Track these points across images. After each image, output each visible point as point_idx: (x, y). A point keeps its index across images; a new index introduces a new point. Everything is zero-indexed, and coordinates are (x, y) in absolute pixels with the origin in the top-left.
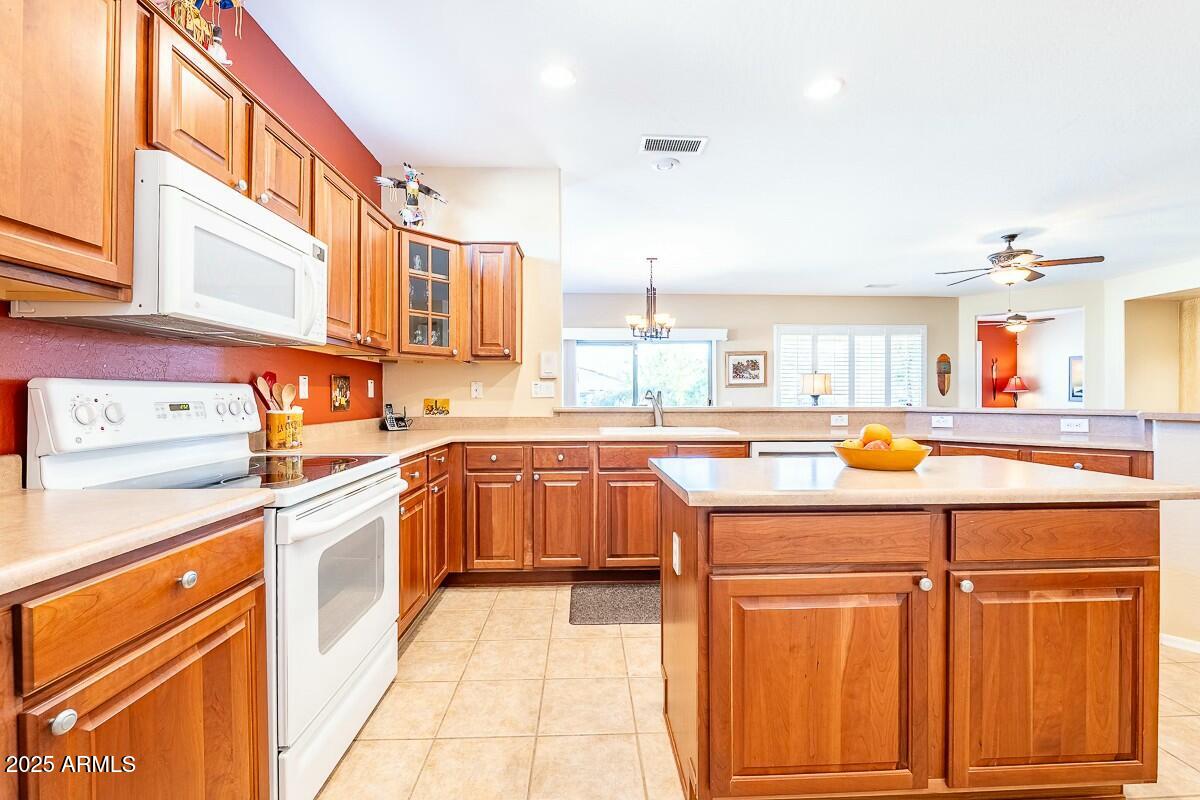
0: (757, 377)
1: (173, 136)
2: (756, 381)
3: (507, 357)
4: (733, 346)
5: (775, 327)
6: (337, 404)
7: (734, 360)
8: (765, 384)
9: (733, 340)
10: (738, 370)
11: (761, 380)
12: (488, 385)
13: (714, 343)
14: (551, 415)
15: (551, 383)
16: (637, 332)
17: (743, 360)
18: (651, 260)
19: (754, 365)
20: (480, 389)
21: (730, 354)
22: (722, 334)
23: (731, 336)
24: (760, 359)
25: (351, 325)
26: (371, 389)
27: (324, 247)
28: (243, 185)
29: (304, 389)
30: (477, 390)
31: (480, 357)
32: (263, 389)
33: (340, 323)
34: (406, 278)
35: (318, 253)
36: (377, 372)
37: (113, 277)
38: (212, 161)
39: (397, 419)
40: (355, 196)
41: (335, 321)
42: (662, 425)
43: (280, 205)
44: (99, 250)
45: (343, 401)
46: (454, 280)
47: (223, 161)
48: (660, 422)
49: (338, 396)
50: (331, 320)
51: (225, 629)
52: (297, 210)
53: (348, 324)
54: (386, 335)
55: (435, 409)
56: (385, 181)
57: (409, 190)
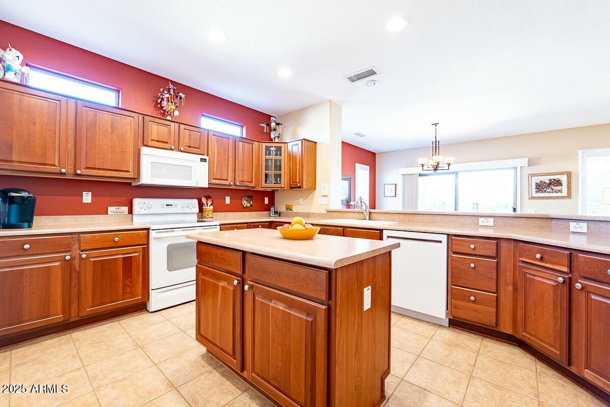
0: (560, 191)
1: (150, 142)
2: (559, 194)
3: (300, 187)
4: (535, 170)
5: (580, 152)
6: (245, 206)
7: (538, 179)
8: (569, 196)
9: (534, 165)
10: (540, 187)
11: (565, 193)
12: (305, 199)
13: (519, 169)
14: (326, 212)
15: (326, 198)
16: (425, 168)
17: (546, 179)
18: (436, 124)
19: (558, 183)
20: (302, 201)
21: (533, 175)
22: (524, 162)
23: (531, 163)
24: (564, 179)
25: (229, 179)
26: (266, 201)
27: (207, 158)
28: (173, 147)
29: (228, 200)
30: (301, 201)
31: (292, 188)
32: (204, 200)
33: (222, 179)
34: (264, 160)
35: (203, 160)
36: (271, 194)
37: (132, 177)
38: (163, 144)
39: (275, 212)
40: (231, 137)
41: (219, 179)
42: (370, 219)
43: (190, 149)
44: (129, 171)
45: (248, 205)
46: (283, 158)
47: (167, 143)
48: (367, 217)
49: (245, 203)
50: (216, 179)
51: (131, 253)
52: (199, 148)
53: (227, 180)
54: (252, 182)
55: (289, 208)
56: (263, 125)
57: (272, 126)
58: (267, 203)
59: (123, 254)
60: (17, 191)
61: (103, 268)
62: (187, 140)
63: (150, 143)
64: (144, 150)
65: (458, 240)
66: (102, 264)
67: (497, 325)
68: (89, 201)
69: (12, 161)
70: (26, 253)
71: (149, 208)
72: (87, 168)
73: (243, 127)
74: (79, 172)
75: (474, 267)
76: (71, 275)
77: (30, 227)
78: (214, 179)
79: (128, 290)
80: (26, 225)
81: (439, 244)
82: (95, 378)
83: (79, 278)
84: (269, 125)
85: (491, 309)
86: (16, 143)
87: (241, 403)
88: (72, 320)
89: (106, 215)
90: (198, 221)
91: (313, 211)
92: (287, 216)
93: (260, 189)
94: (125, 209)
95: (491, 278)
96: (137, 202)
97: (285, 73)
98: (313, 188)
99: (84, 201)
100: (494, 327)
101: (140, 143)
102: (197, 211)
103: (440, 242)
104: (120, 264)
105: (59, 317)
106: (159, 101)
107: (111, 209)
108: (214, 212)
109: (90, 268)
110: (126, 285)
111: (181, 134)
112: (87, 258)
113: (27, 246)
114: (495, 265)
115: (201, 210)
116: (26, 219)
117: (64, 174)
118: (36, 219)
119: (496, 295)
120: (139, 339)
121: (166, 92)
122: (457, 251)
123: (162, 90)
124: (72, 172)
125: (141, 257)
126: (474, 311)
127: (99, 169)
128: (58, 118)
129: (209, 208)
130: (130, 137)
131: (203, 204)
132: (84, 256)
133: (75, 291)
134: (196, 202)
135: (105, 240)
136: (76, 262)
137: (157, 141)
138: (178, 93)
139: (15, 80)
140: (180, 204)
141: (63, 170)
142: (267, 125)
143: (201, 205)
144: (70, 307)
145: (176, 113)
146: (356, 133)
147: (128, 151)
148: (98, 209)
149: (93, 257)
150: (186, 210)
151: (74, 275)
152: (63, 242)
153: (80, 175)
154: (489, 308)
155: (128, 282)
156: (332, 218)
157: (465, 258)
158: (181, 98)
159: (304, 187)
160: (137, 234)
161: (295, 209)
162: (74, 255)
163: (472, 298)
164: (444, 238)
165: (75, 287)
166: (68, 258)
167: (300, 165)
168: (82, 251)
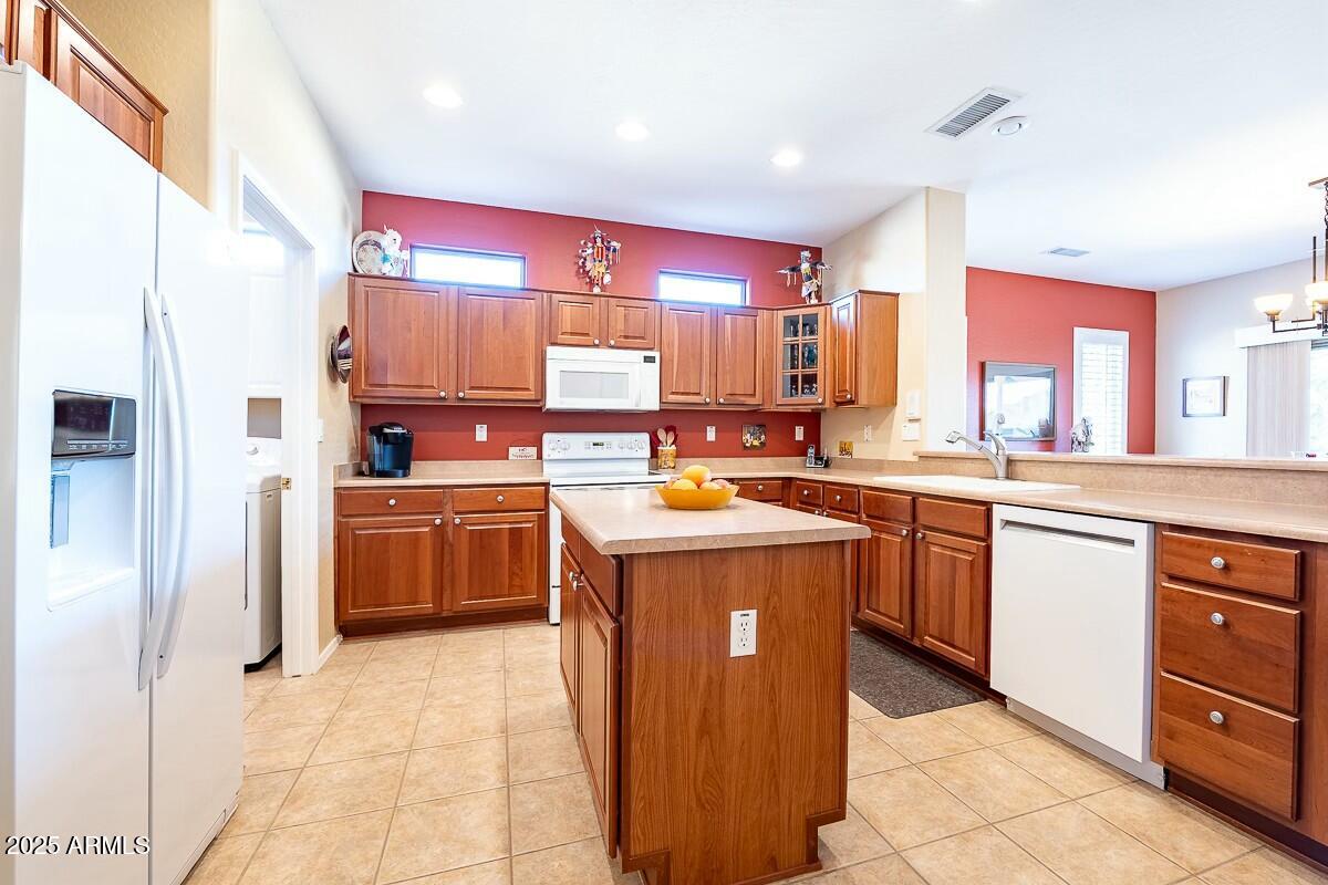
1: (559, 336)
3: (852, 402)
6: (749, 445)
12: (874, 429)
14: (915, 459)
15: (917, 424)
20: (870, 433)
25: (703, 392)
26: (799, 433)
27: (656, 354)
28: (597, 342)
29: (711, 435)
30: (868, 432)
31: (839, 404)
32: (661, 435)
33: (688, 394)
34: (780, 347)
35: (649, 360)
36: (812, 420)
37: (533, 398)
38: (582, 338)
39: (816, 459)
40: (707, 309)
41: (683, 394)
42: (1008, 477)
43: (627, 342)
44: (528, 389)
45: (756, 443)
46: (821, 338)
47: (587, 334)
48: (1001, 472)
49: (749, 439)
50: (677, 393)
51: (521, 522)
52: (643, 338)
53: (698, 394)
54: (754, 395)
55: (845, 450)
56: (782, 271)
57: (803, 272)
58: (802, 439)
59: (510, 523)
60: (391, 425)
61: (482, 540)
62: (621, 326)
63: (561, 338)
64: (551, 351)
65: (1180, 541)
66: (481, 538)
67: (1298, 813)
68: (485, 439)
69: (387, 386)
70: (391, 511)
71: (565, 449)
72: (472, 388)
73: (745, 281)
74: (461, 395)
75: (1226, 625)
76: (443, 548)
77: (405, 475)
78: (673, 393)
79: (517, 581)
80: (400, 472)
81: (1127, 549)
82: (432, 695)
83: (452, 554)
84: (796, 269)
85: (1276, 759)
86: (390, 362)
87: (572, 783)
88: (444, 614)
89: (506, 461)
90: (650, 474)
91: (891, 458)
92: (841, 467)
93: (773, 409)
94: (533, 451)
95: (1277, 665)
96: (547, 437)
97: (788, 159)
98: (892, 401)
99: (478, 439)
100: (1286, 819)
101: (545, 340)
102: (647, 453)
103: (1131, 543)
104: (506, 538)
105: (427, 607)
106: (580, 264)
107: (513, 451)
108: (677, 457)
109: (465, 539)
110: (514, 573)
111: (612, 316)
112: (462, 524)
113: (392, 502)
114: (1292, 626)
115: (654, 453)
116: (402, 465)
117: (444, 399)
118: (415, 466)
119: (1293, 720)
120: (510, 659)
121: (590, 245)
122: (1176, 572)
123: (582, 242)
124: (453, 395)
125: (536, 527)
126: (1225, 756)
127: (487, 388)
128: (436, 316)
129: (668, 448)
130: (530, 332)
131: (660, 441)
132: (457, 521)
133: (447, 571)
134: (645, 437)
135: (487, 498)
136: (450, 529)
137: (572, 334)
138: (609, 242)
139: (393, 274)
140: (616, 442)
141: (443, 394)
142: (793, 270)
143: (655, 443)
144: (442, 594)
145: (607, 279)
146: (1054, 247)
147: (527, 355)
148: (495, 452)
149: (470, 525)
150: (626, 453)
151: (447, 547)
152: (435, 498)
153: (462, 399)
154: (1271, 757)
155: (516, 568)
156: (928, 473)
157: (1199, 596)
158: (615, 250)
159: (863, 400)
160: (531, 493)
161: (860, 451)
162: (445, 520)
163: (1216, 717)
164: (1140, 533)
165: (448, 566)
166: (438, 522)
167: (851, 352)
168: (457, 513)
